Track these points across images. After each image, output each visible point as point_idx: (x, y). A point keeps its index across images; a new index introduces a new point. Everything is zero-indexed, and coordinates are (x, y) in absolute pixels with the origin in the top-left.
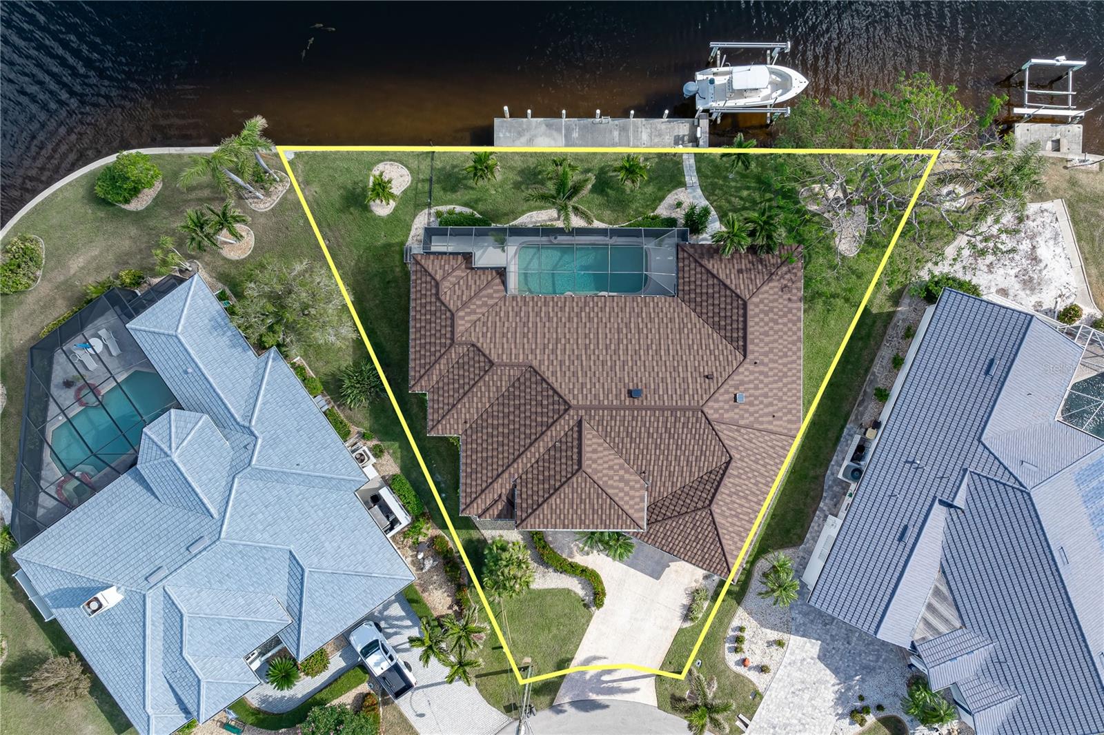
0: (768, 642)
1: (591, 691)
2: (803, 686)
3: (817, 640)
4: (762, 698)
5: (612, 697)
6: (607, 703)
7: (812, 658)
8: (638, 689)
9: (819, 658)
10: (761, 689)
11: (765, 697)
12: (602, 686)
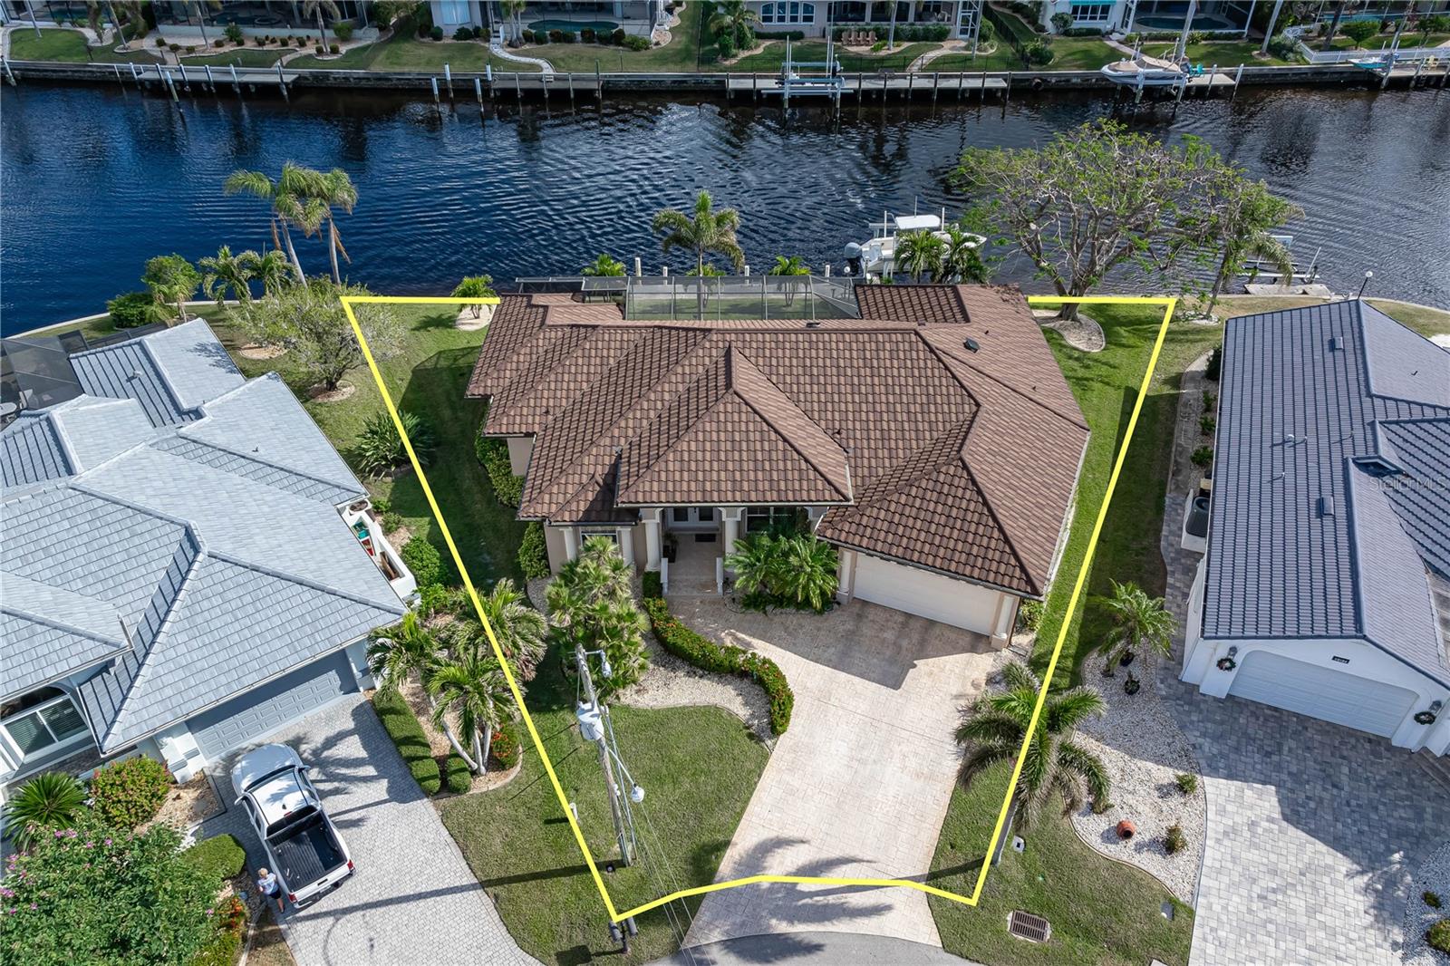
0: (1159, 788)
1: (773, 914)
2: (1278, 880)
3: (1264, 783)
4: (1191, 913)
5: (828, 927)
6: (816, 940)
7: (1271, 820)
8: (888, 908)
9: (1286, 818)
10: (1182, 893)
11: (1200, 912)
12: (800, 903)
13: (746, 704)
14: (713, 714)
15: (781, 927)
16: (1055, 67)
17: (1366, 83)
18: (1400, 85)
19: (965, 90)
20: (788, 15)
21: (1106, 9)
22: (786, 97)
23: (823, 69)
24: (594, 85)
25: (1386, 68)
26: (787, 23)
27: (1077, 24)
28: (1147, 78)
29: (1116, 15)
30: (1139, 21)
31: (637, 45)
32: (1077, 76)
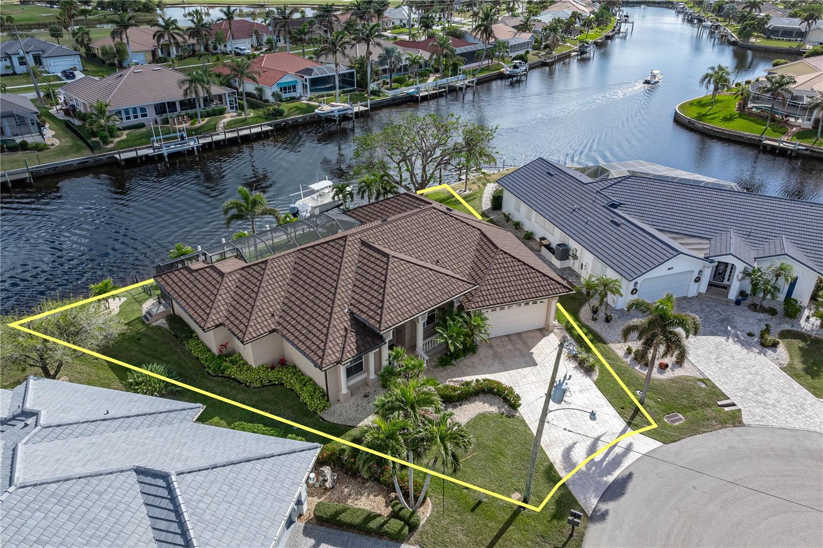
1: (603, 477)
5: (624, 466)
6: (627, 473)
8: (631, 445)
10: (699, 375)
11: (710, 378)
12: (604, 465)
13: (491, 405)
14: (482, 417)
15: (610, 479)
16: (288, 115)
17: (412, 101)
18: (425, 99)
19: (253, 134)
20: (131, 115)
21: (294, 87)
22: (166, 155)
23: (176, 138)
24: (27, 175)
25: (418, 93)
26: (132, 119)
27: (284, 96)
28: (339, 111)
29: (299, 88)
30: (312, 91)
31: (39, 148)
32: (300, 118)
